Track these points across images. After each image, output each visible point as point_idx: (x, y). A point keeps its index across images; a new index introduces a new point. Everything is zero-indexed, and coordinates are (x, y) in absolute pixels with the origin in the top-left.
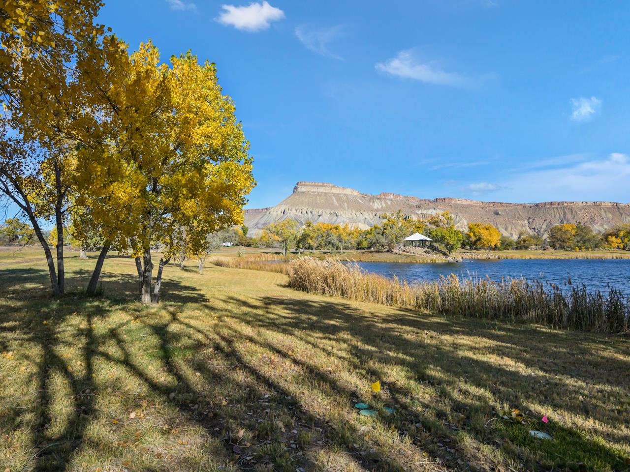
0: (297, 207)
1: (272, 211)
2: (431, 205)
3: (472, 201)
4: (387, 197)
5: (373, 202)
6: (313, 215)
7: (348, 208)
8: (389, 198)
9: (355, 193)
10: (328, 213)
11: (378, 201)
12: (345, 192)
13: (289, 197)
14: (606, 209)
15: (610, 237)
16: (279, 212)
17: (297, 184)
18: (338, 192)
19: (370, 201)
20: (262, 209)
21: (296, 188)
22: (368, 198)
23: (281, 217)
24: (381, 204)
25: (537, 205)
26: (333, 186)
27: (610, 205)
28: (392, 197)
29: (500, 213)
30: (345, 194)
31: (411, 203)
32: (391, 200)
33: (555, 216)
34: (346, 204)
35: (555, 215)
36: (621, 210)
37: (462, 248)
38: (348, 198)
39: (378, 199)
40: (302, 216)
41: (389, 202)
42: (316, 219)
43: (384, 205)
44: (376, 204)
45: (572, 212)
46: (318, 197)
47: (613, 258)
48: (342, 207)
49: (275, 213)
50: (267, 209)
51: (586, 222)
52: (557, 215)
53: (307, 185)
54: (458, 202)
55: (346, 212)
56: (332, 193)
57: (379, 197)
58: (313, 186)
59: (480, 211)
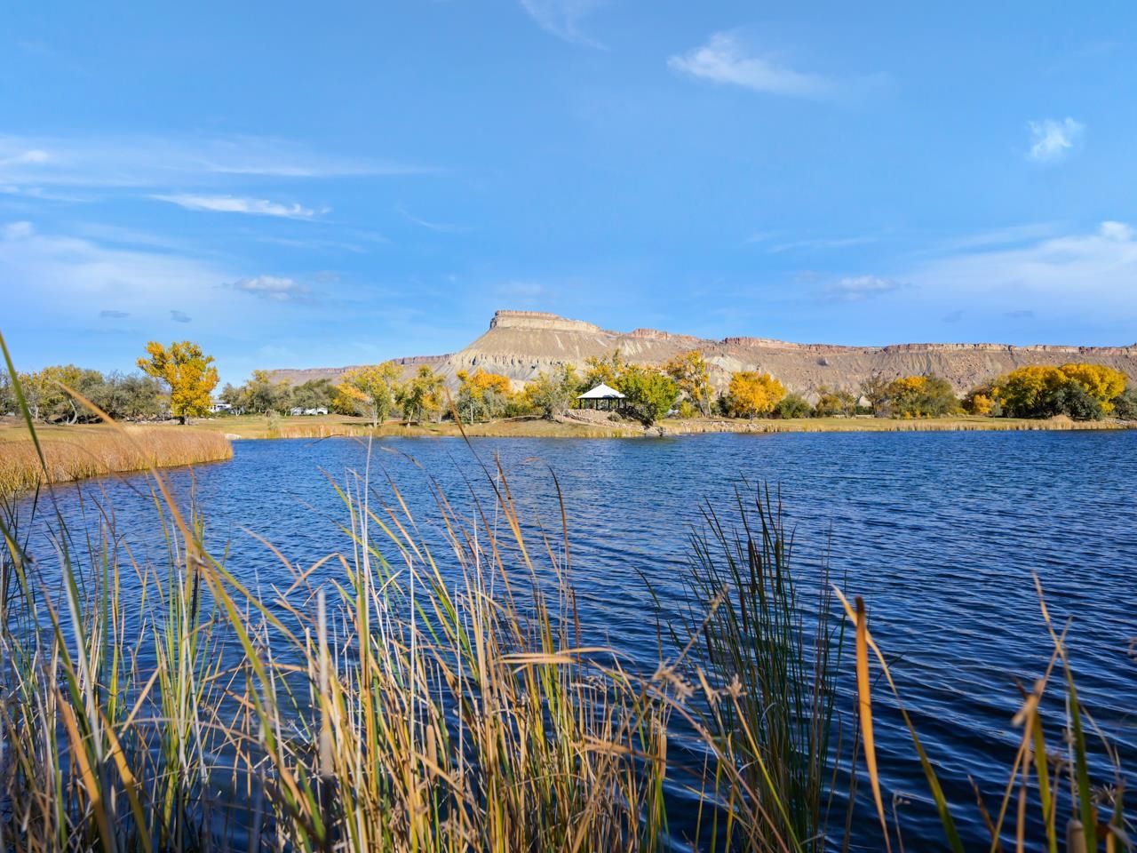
0: (496, 353)
1: (453, 359)
2: (717, 349)
3: (783, 343)
4: (645, 337)
5: (623, 344)
6: (523, 367)
7: (581, 355)
8: (649, 337)
9: (593, 330)
10: (548, 362)
11: (631, 343)
12: (575, 328)
13: (484, 336)
14: (992, 356)
15: (978, 396)
16: (466, 362)
17: (496, 314)
18: (564, 329)
19: (617, 344)
20: (439, 357)
21: (494, 322)
22: (614, 338)
23: (470, 370)
24: (636, 348)
25: (886, 350)
26: (557, 318)
27: (999, 348)
28: (653, 336)
29: (827, 362)
30: (576, 332)
31: (684, 347)
32: (652, 341)
33: (914, 367)
34: (577, 348)
35: (913, 365)
36: (1016, 358)
37: (723, 416)
38: (580, 338)
39: (631, 339)
40: (505, 367)
41: (649, 345)
42: (528, 372)
43: (640, 349)
44: (627, 348)
45: (940, 359)
46: (531, 336)
47: (958, 429)
48: (571, 353)
49: (459, 363)
50: (447, 356)
51: (962, 376)
52: (917, 366)
53: (512, 316)
54: (761, 345)
55: (578, 361)
56: (555, 330)
57: (633, 336)
58: (523, 317)
59: (796, 359)
